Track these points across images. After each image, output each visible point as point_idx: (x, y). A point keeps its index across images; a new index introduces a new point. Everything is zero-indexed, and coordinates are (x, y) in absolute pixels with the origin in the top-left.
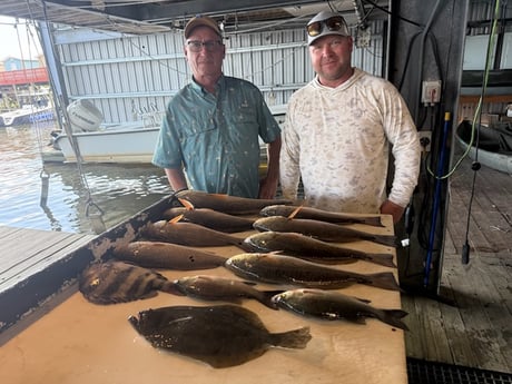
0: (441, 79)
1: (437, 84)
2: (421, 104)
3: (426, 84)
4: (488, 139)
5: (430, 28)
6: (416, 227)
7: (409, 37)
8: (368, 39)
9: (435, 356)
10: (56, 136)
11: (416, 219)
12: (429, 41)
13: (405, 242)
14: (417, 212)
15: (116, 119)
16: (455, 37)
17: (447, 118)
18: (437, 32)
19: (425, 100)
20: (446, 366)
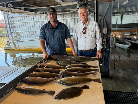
0: (107, 28)
1: (106, 29)
2: (103, 34)
3: (104, 29)
4: (120, 41)
5: (104, 17)
6: (103, 61)
7: (100, 19)
8: (90, 17)
9: (109, 89)
10: (9, 42)
11: (103, 59)
12: (104, 20)
13: (101, 65)
14: (103, 58)
15: (25, 37)
16: (110, 19)
17: (109, 36)
18: (106, 18)
19: (104, 33)
20: (111, 91)
